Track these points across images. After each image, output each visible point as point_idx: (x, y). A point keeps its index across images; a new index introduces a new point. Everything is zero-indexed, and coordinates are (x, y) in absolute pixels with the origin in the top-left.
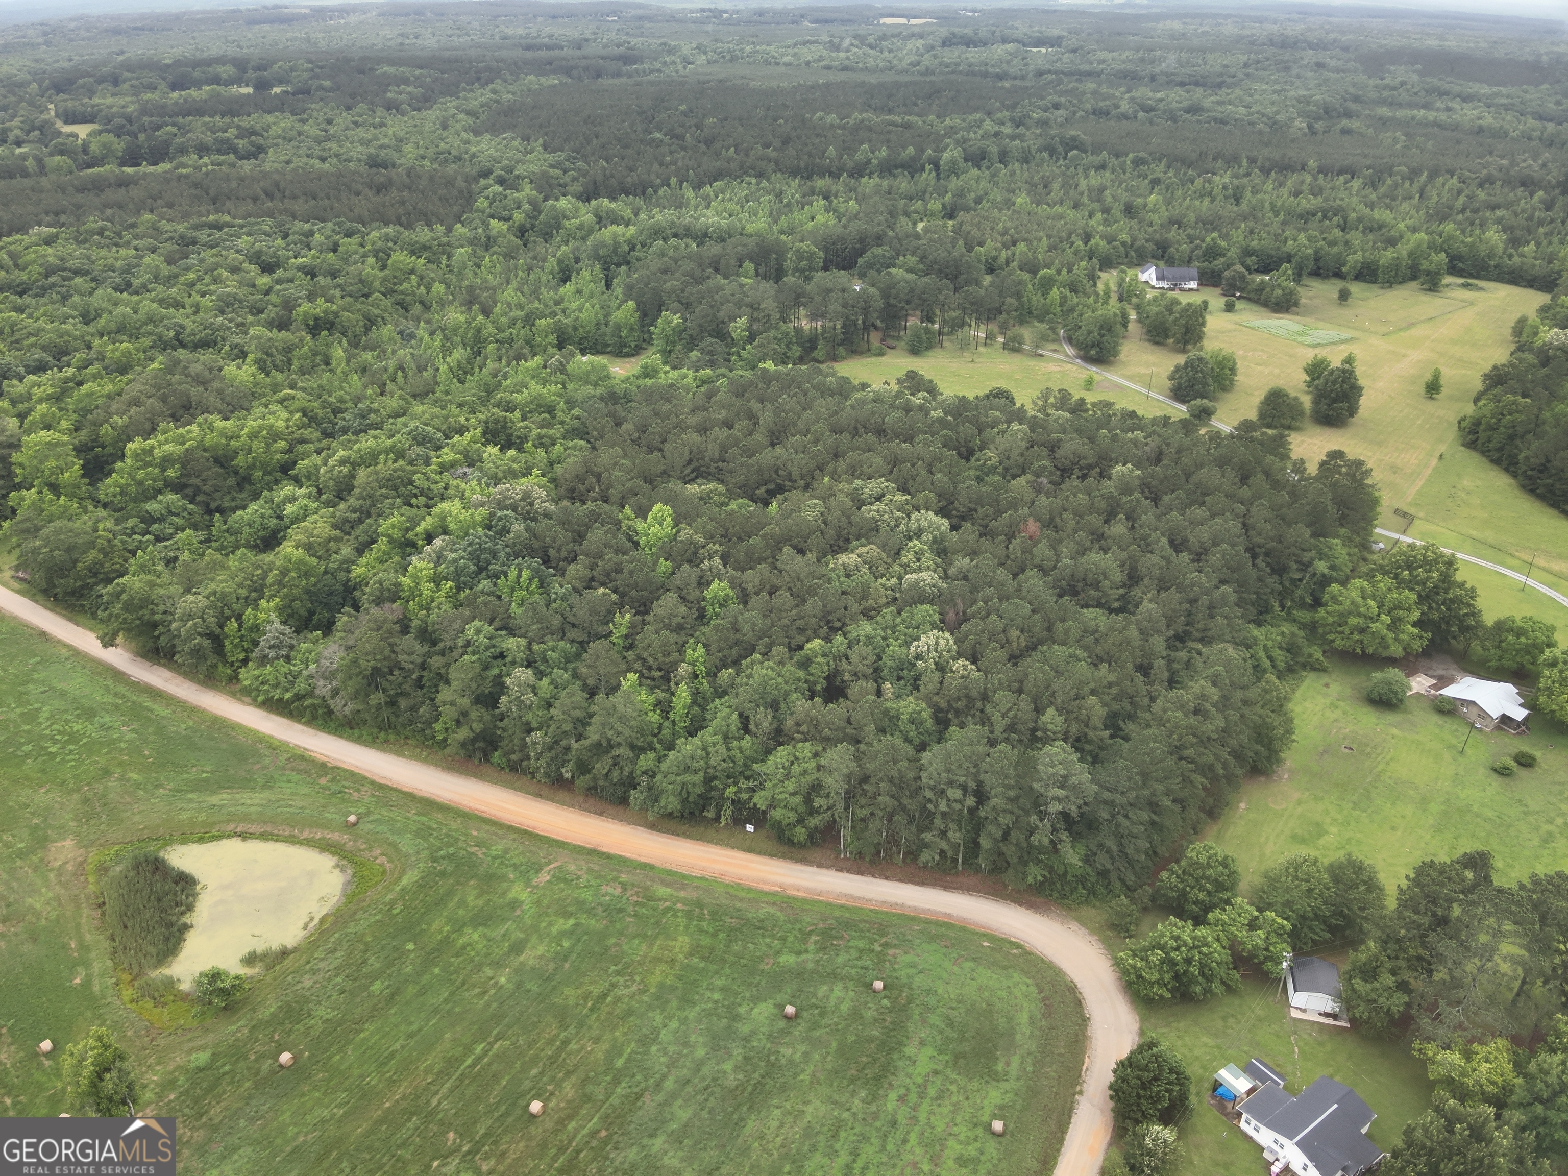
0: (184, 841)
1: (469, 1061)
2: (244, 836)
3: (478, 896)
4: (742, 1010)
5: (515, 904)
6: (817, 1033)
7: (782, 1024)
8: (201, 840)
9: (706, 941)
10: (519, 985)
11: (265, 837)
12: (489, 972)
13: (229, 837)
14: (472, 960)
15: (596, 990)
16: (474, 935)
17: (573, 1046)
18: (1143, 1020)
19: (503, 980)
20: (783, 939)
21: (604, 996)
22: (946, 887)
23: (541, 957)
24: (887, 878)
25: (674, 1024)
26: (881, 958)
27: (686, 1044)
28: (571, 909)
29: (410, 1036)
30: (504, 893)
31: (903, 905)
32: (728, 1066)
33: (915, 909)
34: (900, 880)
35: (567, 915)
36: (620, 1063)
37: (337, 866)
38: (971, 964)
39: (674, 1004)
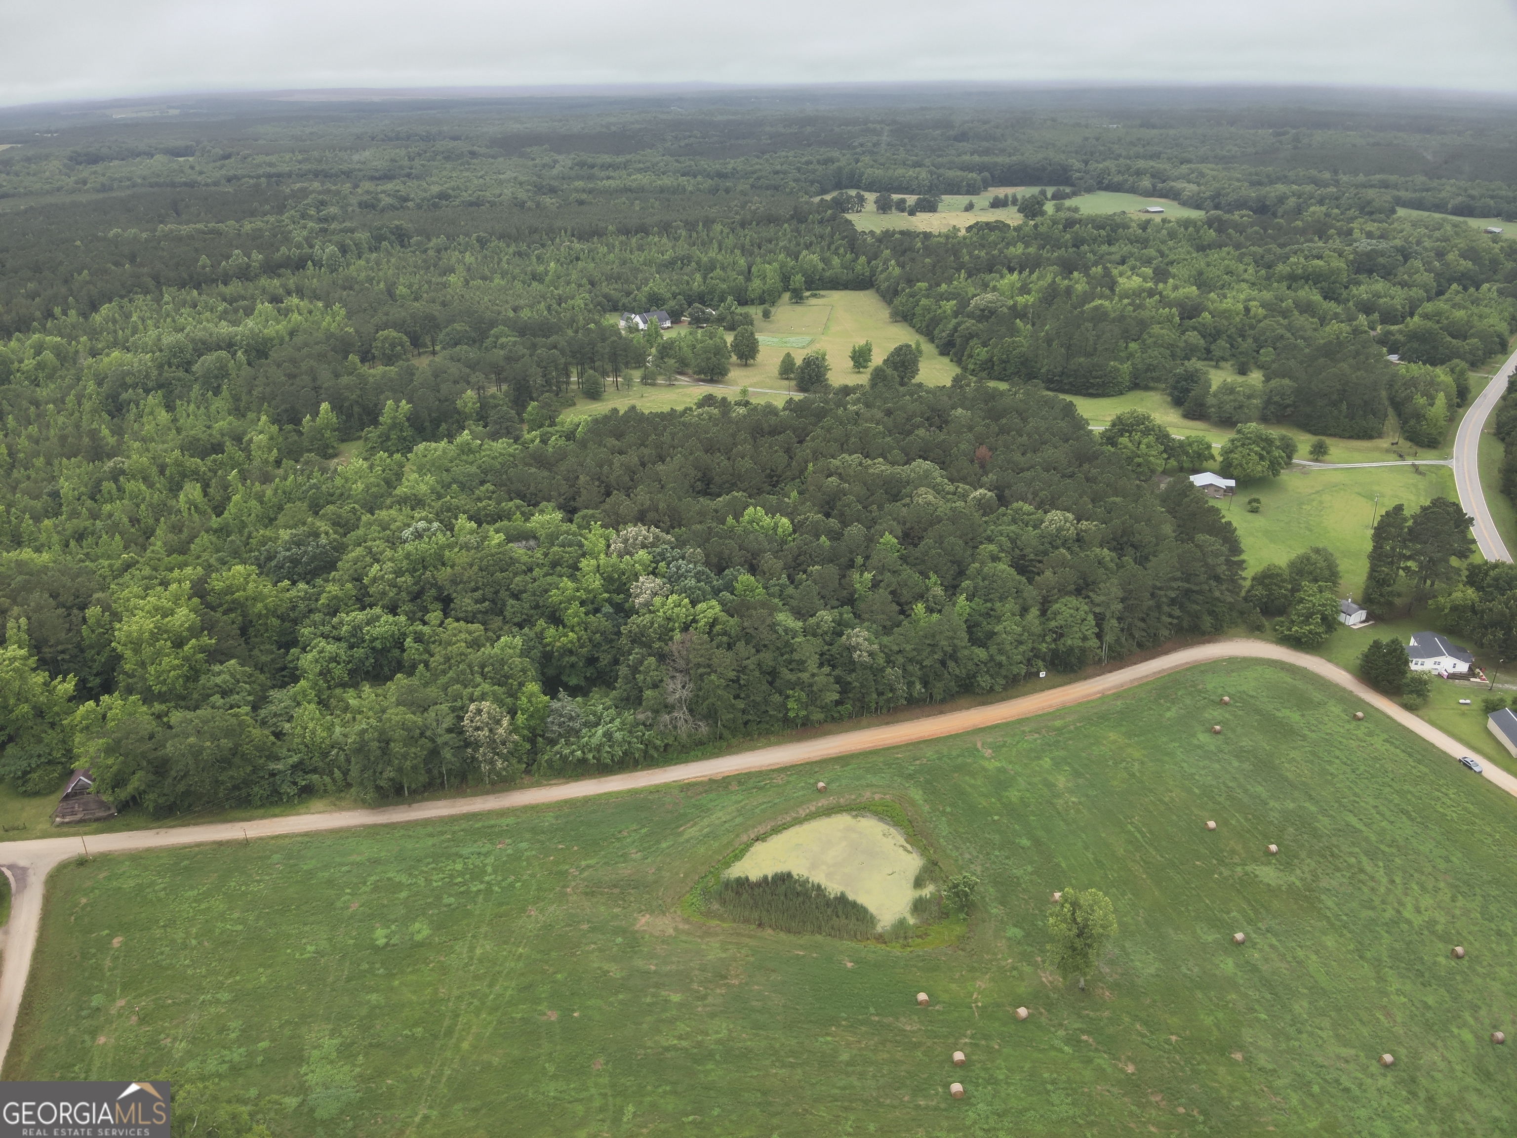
0: (728, 865)
1: (1139, 836)
2: (761, 838)
3: (975, 779)
4: (1195, 742)
5: (1001, 770)
6: (1239, 730)
7: (1220, 737)
8: (738, 857)
9: (1123, 729)
10: (1087, 796)
11: (777, 830)
12: (1061, 801)
13: (751, 845)
14: (1041, 804)
15: (1125, 775)
16: (1013, 795)
17: (1166, 799)
18: (1322, 657)
19: (1074, 799)
20: (1151, 709)
21: (1133, 775)
22: (1167, 652)
23: (1068, 781)
24: (1135, 664)
25: (1184, 765)
26: (1200, 691)
27: (1204, 768)
28: (1033, 755)
29: (1086, 848)
30: (985, 770)
31: (1164, 670)
32: (1236, 764)
33: (1171, 668)
34: (1141, 662)
35: (1039, 758)
36: (1196, 791)
37: (856, 817)
38: (1234, 674)
39: (1166, 758)
